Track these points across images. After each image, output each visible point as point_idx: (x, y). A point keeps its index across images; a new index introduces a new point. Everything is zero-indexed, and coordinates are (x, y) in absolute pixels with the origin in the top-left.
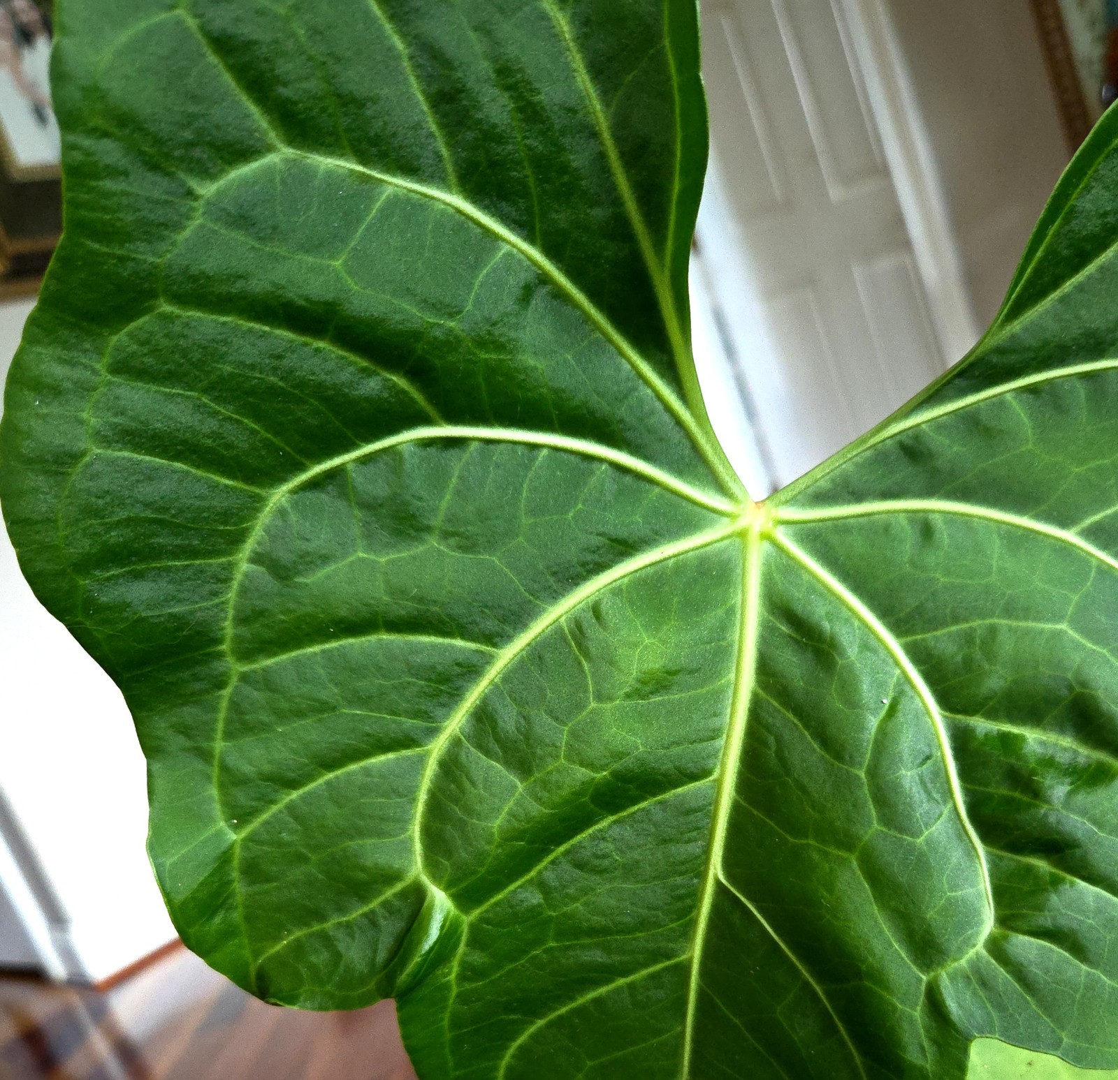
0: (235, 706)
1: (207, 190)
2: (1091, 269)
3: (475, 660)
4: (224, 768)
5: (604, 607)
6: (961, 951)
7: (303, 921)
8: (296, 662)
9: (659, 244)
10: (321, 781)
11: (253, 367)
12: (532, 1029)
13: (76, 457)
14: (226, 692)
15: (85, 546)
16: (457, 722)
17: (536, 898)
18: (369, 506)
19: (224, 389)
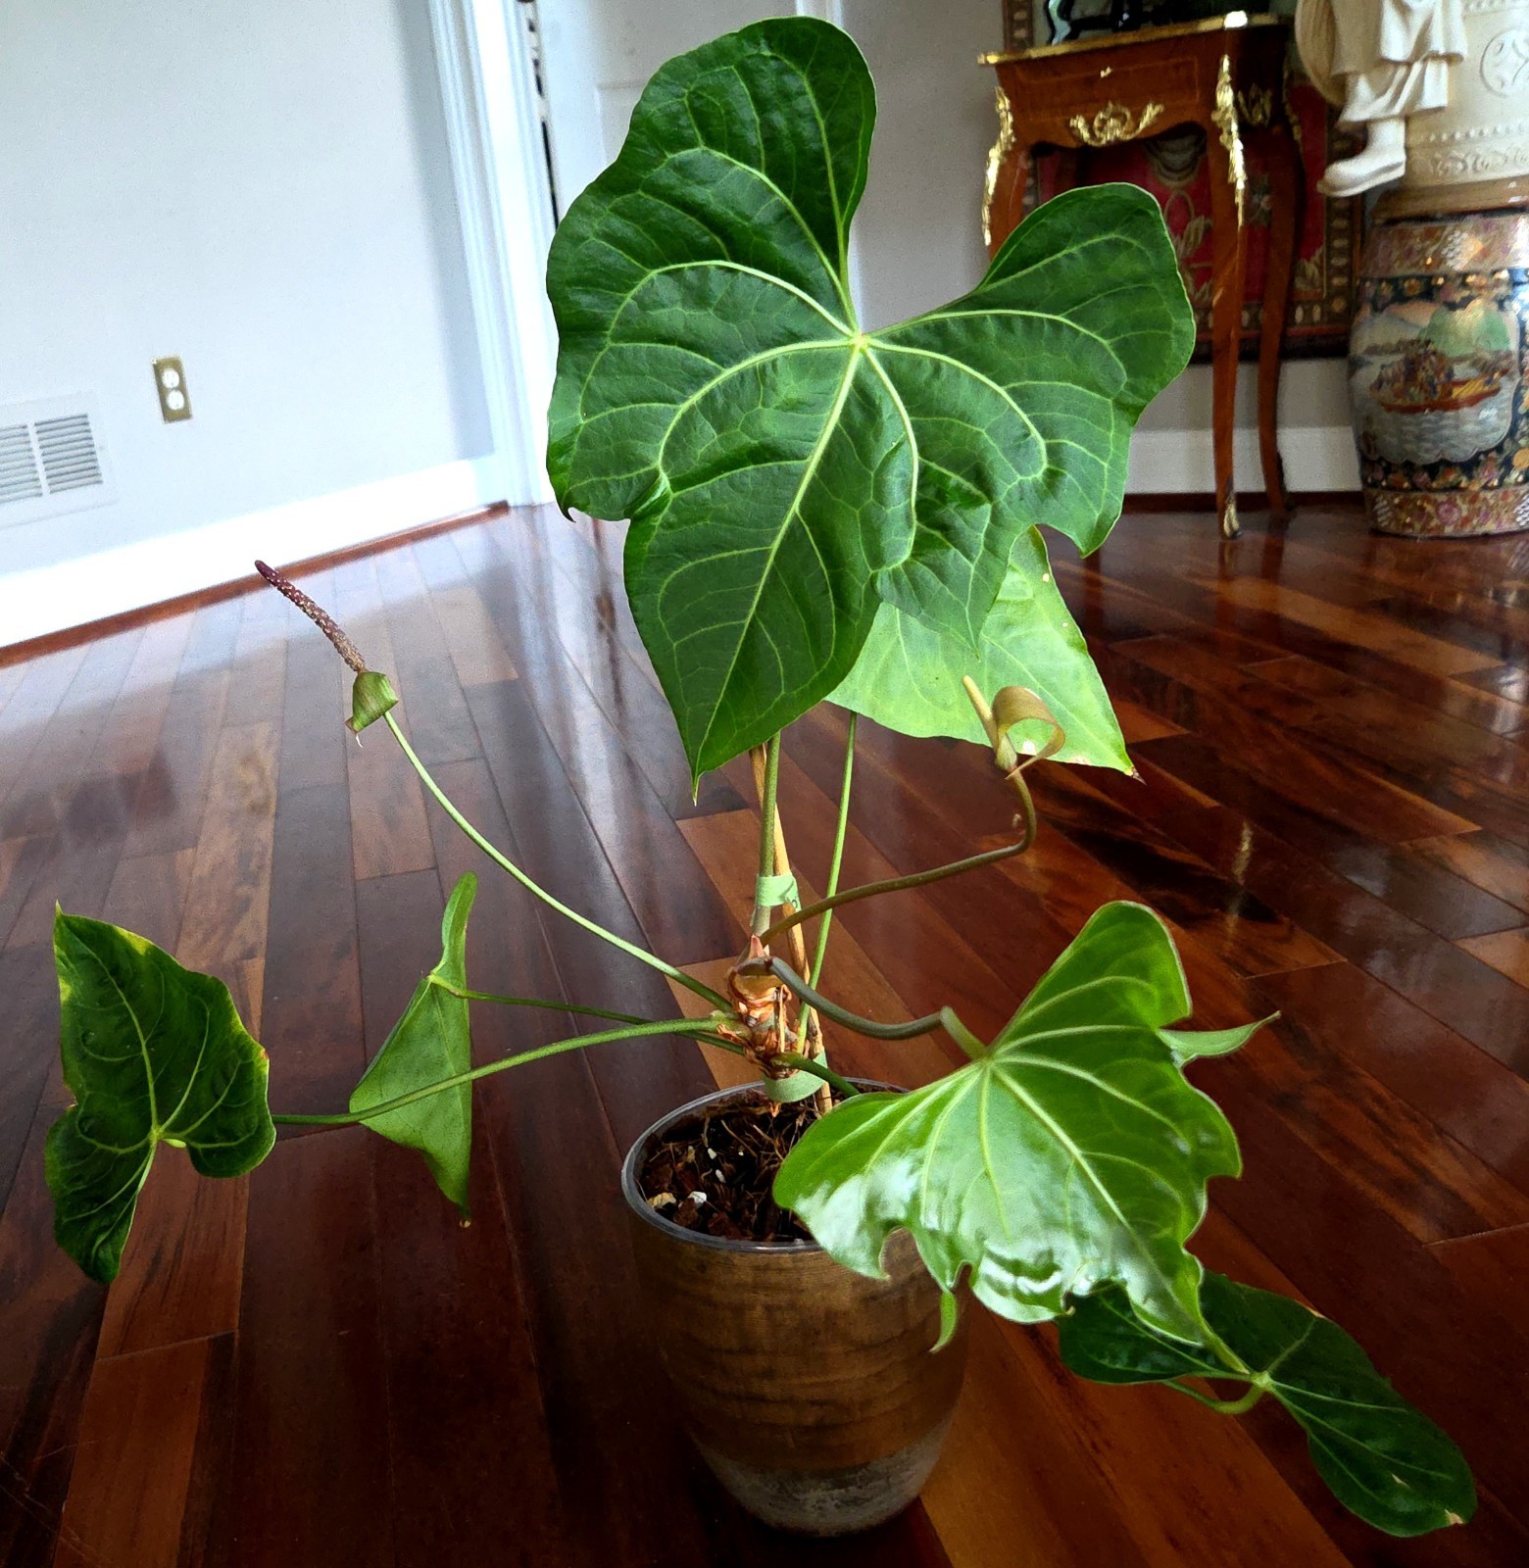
0: (603, 361)
1: (670, 156)
2: (1030, 269)
3: (714, 372)
4: (589, 389)
5: (778, 363)
6: (890, 564)
7: (598, 475)
8: (635, 348)
9: (842, 210)
10: (628, 407)
11: (664, 222)
12: (686, 566)
13: (584, 239)
14: (601, 353)
15: (574, 275)
16: (695, 398)
17: (708, 495)
18: (689, 287)
19: (648, 228)
